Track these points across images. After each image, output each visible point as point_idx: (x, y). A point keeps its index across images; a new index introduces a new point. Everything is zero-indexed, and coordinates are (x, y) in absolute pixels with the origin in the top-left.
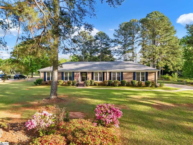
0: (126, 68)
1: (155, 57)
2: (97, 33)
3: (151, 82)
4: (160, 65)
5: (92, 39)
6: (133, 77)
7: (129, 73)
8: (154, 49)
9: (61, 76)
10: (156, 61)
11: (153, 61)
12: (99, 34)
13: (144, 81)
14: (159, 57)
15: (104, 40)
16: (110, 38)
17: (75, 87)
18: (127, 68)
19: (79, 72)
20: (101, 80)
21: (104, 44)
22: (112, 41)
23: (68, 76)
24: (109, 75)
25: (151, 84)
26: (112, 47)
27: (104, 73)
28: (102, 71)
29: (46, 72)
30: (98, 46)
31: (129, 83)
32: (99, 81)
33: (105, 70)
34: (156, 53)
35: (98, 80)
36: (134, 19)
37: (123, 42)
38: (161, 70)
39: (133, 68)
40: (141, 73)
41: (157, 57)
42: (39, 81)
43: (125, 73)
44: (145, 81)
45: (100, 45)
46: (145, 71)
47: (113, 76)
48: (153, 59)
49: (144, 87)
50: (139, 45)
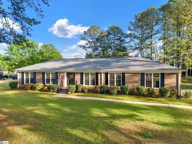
0: (130, 67)
1: (181, 53)
2: (109, 28)
3: (170, 89)
4: (187, 63)
5: (104, 34)
6: (140, 81)
7: (135, 74)
8: (179, 42)
9: (42, 78)
10: (181, 58)
11: (178, 58)
12: (112, 29)
13: (158, 87)
14: (186, 53)
15: (118, 35)
16: (124, 33)
17: (55, 93)
18: (132, 67)
19: (64, 73)
20: (94, 85)
21: (118, 39)
22: (127, 36)
23: (51, 78)
24: (104, 77)
25: (169, 92)
26: (127, 43)
27: (97, 74)
28: (95, 72)
29: (24, 72)
30: (112, 42)
31: (133, 90)
32: (91, 86)
33: (99, 69)
34: (181, 48)
35: (89, 85)
36: (153, 7)
37: (140, 36)
38: (189, 70)
39: (140, 67)
40: (154, 74)
41: (183, 52)
42: (12, 85)
43: (129, 74)
44: (160, 87)
45: (113, 41)
46: (160, 72)
47: (110, 78)
48: (178, 55)
49: (157, 97)
50: (160, 40)
